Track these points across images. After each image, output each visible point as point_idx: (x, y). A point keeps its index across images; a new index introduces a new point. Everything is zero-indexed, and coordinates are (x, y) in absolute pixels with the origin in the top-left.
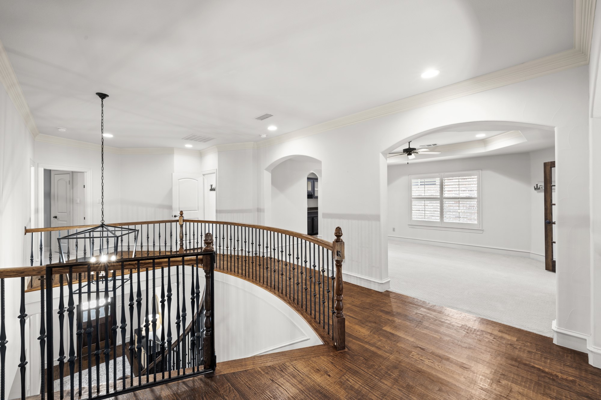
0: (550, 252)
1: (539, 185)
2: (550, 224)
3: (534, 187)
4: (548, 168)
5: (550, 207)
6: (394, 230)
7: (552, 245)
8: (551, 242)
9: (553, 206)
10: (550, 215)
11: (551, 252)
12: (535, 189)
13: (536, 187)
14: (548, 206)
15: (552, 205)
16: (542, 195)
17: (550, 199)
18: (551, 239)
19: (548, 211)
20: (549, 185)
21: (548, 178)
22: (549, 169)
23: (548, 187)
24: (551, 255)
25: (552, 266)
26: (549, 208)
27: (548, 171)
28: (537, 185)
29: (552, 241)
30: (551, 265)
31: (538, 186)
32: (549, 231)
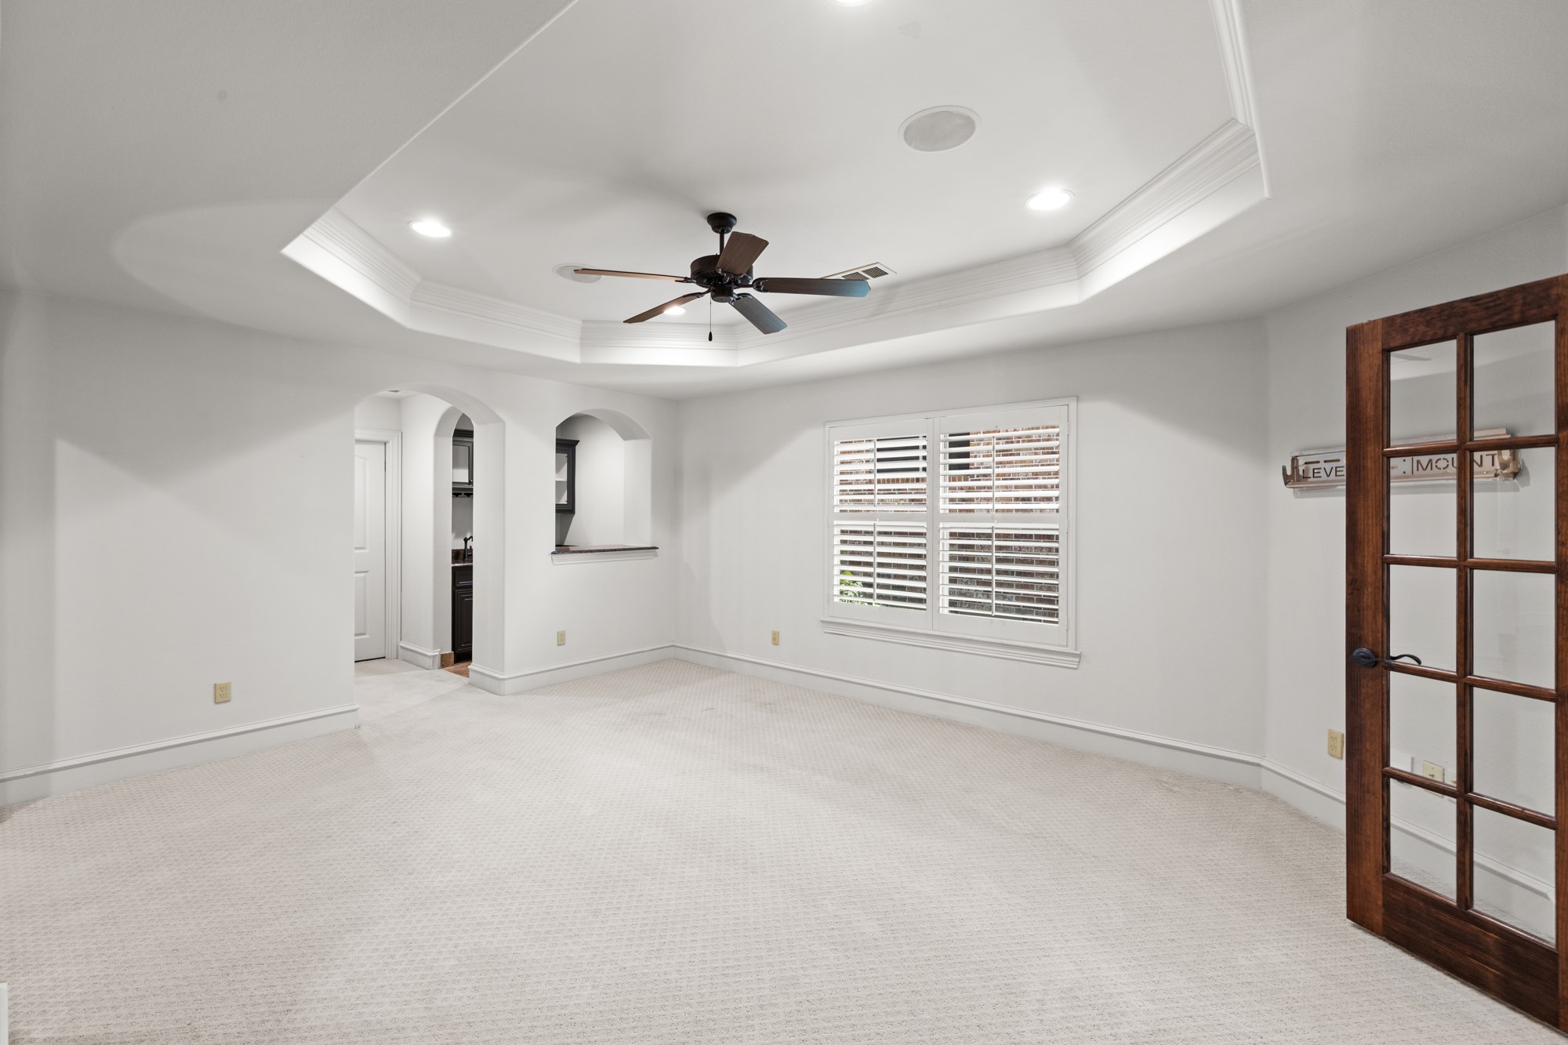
0: (1371, 828)
1: (1301, 461)
2: (1378, 669)
3: (1284, 469)
4: (1371, 352)
5: (1375, 573)
6: (775, 639)
7: (1386, 787)
8: (1378, 770)
9: (1392, 567)
10: (1375, 617)
11: (1379, 829)
12: (1287, 480)
13: (1289, 472)
14: (1369, 569)
15: (1388, 565)
16: (1335, 505)
17: (1379, 531)
18: (1379, 754)
19: (1368, 599)
20: (1371, 450)
21: (1370, 411)
22: (1377, 360)
23: (1369, 464)
24: (1379, 841)
25: (1384, 905)
26: (1370, 579)
27: (1368, 371)
28: (1294, 460)
29: (1388, 764)
30: (1380, 903)
31: (1297, 468)
32: (1368, 705)
